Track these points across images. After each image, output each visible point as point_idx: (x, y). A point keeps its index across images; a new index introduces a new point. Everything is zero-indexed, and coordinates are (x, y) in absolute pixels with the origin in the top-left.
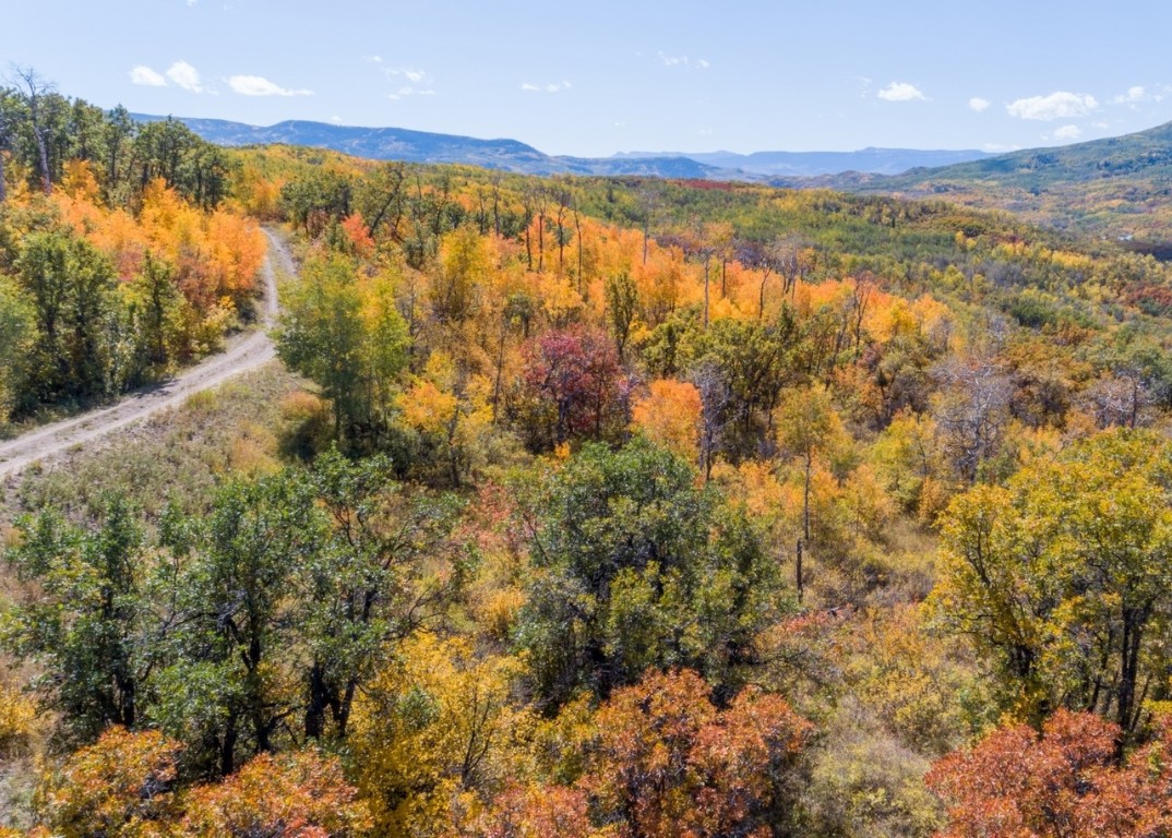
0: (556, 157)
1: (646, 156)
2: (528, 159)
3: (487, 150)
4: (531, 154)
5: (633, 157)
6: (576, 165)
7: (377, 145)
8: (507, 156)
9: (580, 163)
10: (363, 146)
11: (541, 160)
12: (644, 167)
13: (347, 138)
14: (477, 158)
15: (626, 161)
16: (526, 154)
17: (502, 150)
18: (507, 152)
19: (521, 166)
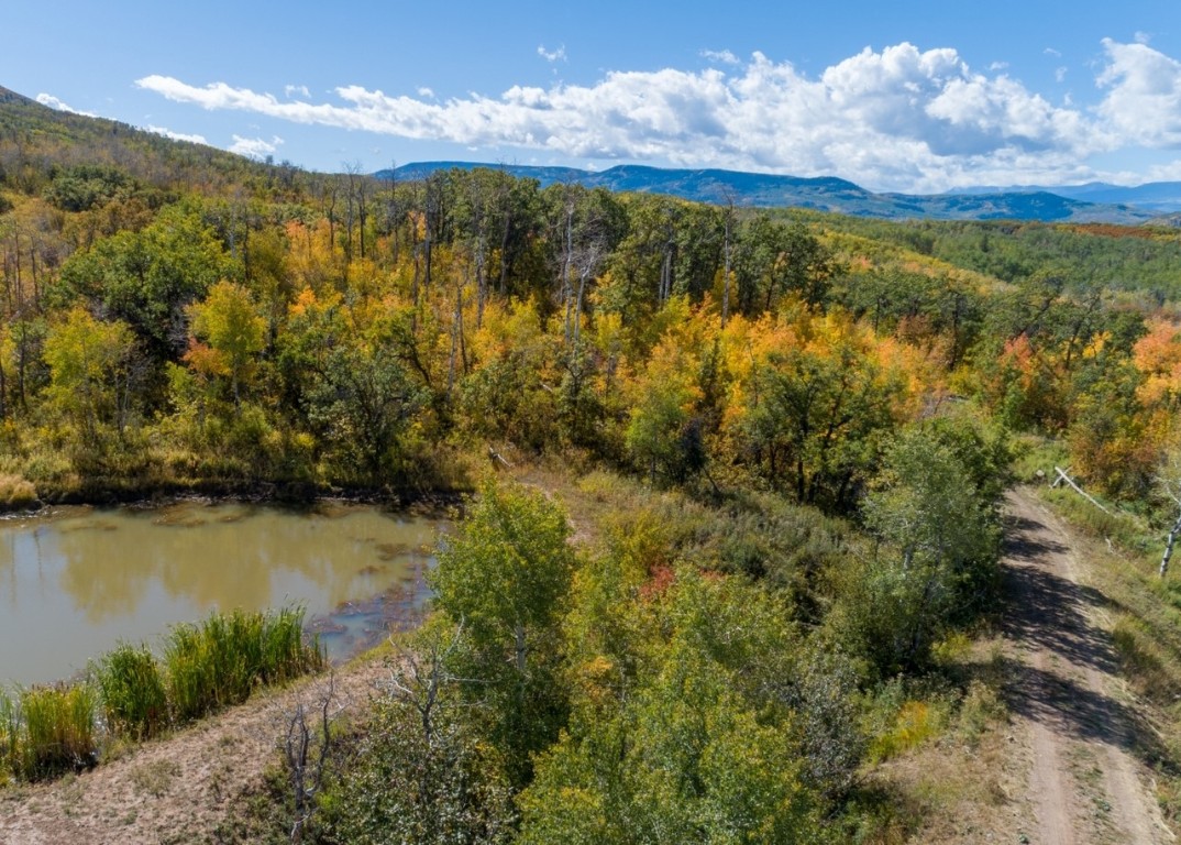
0: (882, 195)
1: (993, 192)
2: (850, 197)
3: (806, 189)
4: (853, 192)
5: (974, 193)
6: (903, 202)
7: (696, 186)
8: (827, 195)
9: (909, 200)
10: (682, 187)
11: (865, 198)
12: (989, 204)
13: (667, 180)
14: (794, 198)
15: (967, 198)
16: (847, 192)
17: (822, 189)
18: (827, 191)
19: (841, 205)
